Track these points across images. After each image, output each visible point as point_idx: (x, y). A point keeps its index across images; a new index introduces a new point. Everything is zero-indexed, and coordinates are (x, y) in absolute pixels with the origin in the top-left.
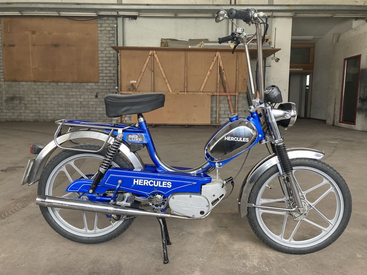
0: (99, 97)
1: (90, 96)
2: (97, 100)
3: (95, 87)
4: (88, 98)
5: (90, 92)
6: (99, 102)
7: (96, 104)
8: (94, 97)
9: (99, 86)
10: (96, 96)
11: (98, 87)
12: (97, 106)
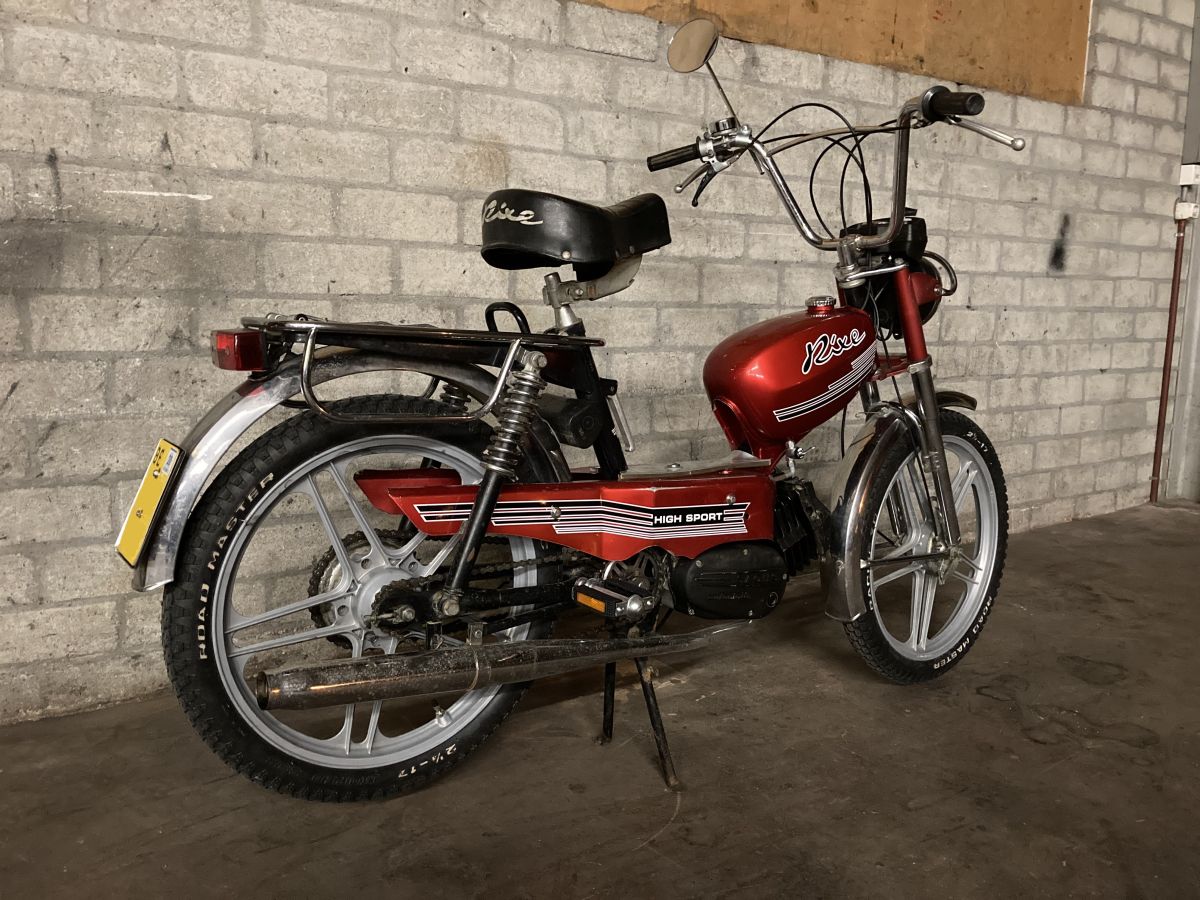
0: (1074, 259)
1: (1016, 247)
2: (1055, 292)
3: (1059, 153)
4: (1000, 273)
5: (1016, 203)
6: (1065, 316)
7: (1042, 343)
8: (1041, 263)
9: (1085, 143)
10: (1058, 258)
11: (1077, 151)
12: (1052, 366)
